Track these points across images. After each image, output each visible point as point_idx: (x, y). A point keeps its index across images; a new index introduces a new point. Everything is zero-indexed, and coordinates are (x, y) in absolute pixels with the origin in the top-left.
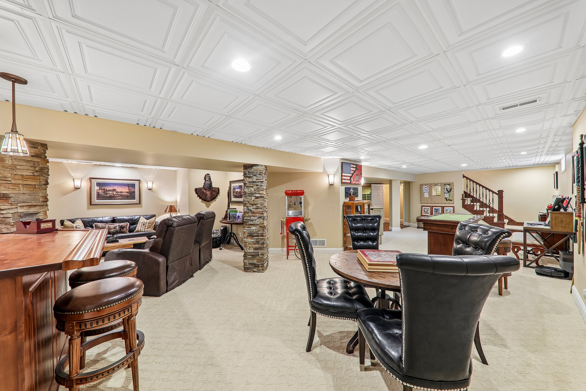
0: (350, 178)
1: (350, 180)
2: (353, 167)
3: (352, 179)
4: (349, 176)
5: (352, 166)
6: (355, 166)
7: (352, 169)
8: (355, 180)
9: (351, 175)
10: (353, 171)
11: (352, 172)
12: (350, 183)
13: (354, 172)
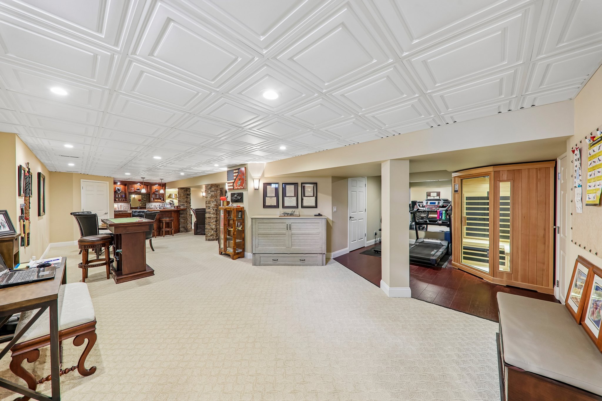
0: (233, 184)
1: (233, 186)
2: (235, 173)
3: (235, 185)
4: (232, 183)
5: (234, 171)
6: (237, 171)
7: (234, 174)
8: (238, 185)
9: (233, 181)
10: (235, 176)
11: (235, 178)
12: (233, 189)
13: (236, 178)
